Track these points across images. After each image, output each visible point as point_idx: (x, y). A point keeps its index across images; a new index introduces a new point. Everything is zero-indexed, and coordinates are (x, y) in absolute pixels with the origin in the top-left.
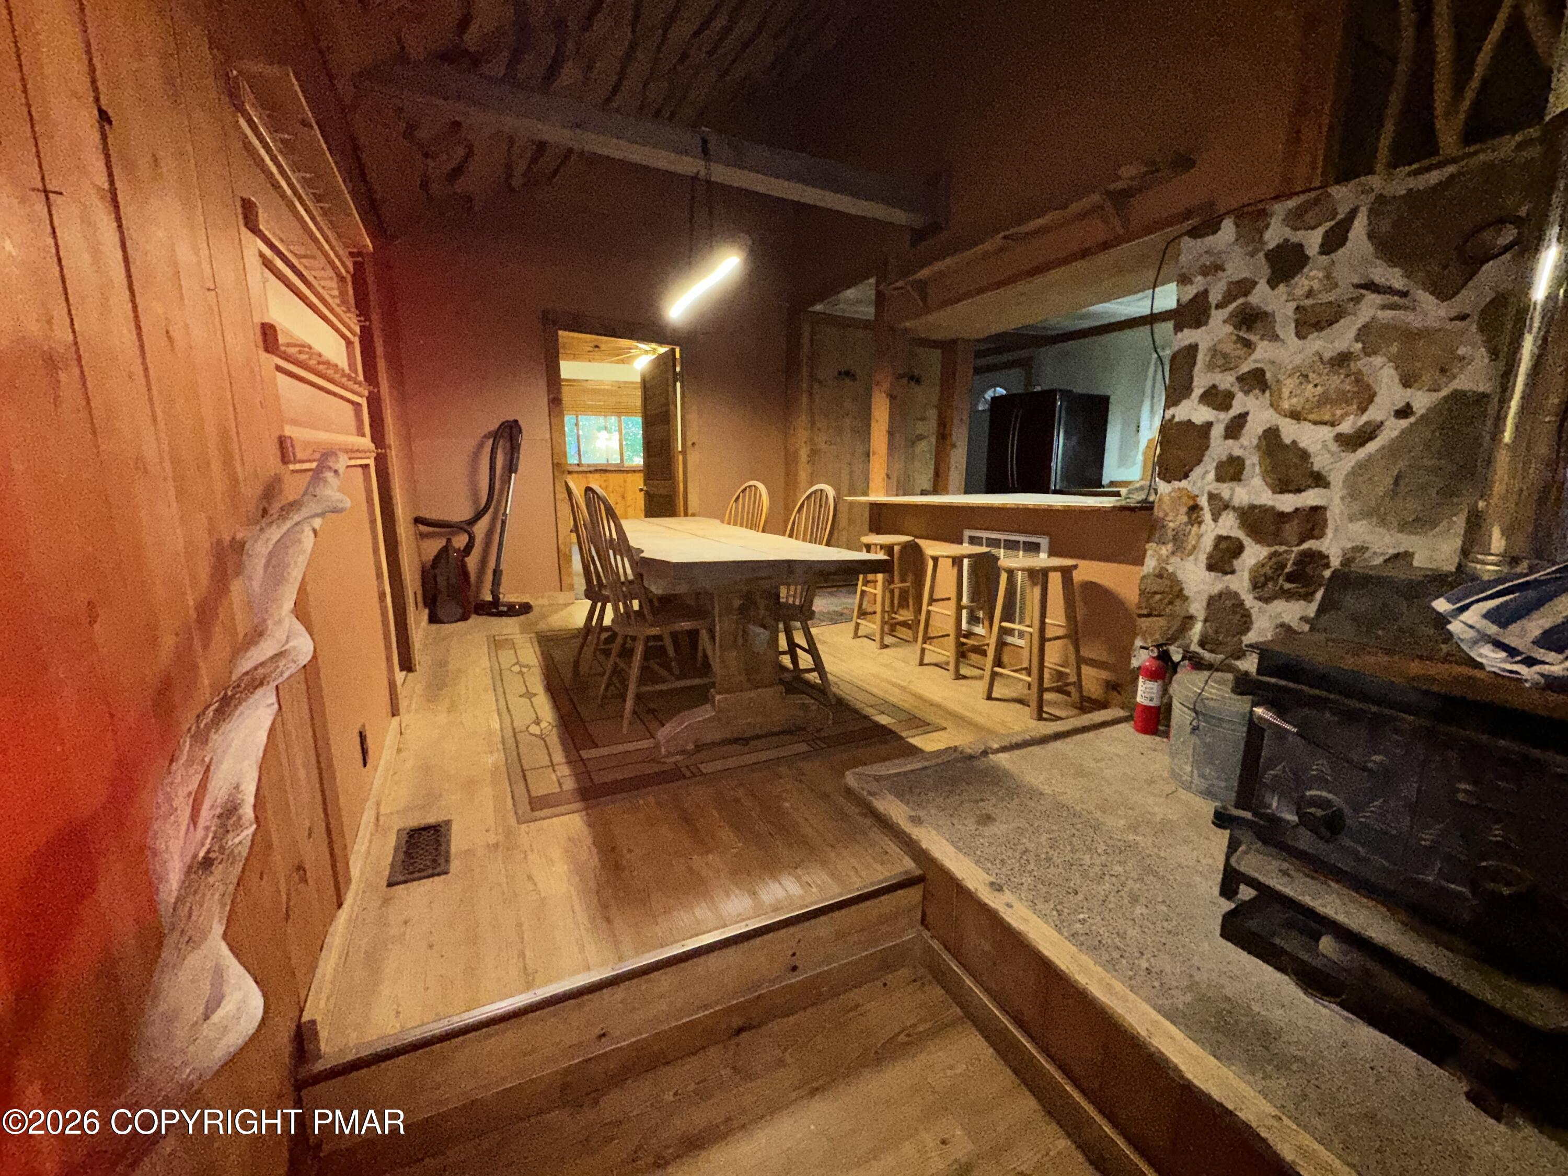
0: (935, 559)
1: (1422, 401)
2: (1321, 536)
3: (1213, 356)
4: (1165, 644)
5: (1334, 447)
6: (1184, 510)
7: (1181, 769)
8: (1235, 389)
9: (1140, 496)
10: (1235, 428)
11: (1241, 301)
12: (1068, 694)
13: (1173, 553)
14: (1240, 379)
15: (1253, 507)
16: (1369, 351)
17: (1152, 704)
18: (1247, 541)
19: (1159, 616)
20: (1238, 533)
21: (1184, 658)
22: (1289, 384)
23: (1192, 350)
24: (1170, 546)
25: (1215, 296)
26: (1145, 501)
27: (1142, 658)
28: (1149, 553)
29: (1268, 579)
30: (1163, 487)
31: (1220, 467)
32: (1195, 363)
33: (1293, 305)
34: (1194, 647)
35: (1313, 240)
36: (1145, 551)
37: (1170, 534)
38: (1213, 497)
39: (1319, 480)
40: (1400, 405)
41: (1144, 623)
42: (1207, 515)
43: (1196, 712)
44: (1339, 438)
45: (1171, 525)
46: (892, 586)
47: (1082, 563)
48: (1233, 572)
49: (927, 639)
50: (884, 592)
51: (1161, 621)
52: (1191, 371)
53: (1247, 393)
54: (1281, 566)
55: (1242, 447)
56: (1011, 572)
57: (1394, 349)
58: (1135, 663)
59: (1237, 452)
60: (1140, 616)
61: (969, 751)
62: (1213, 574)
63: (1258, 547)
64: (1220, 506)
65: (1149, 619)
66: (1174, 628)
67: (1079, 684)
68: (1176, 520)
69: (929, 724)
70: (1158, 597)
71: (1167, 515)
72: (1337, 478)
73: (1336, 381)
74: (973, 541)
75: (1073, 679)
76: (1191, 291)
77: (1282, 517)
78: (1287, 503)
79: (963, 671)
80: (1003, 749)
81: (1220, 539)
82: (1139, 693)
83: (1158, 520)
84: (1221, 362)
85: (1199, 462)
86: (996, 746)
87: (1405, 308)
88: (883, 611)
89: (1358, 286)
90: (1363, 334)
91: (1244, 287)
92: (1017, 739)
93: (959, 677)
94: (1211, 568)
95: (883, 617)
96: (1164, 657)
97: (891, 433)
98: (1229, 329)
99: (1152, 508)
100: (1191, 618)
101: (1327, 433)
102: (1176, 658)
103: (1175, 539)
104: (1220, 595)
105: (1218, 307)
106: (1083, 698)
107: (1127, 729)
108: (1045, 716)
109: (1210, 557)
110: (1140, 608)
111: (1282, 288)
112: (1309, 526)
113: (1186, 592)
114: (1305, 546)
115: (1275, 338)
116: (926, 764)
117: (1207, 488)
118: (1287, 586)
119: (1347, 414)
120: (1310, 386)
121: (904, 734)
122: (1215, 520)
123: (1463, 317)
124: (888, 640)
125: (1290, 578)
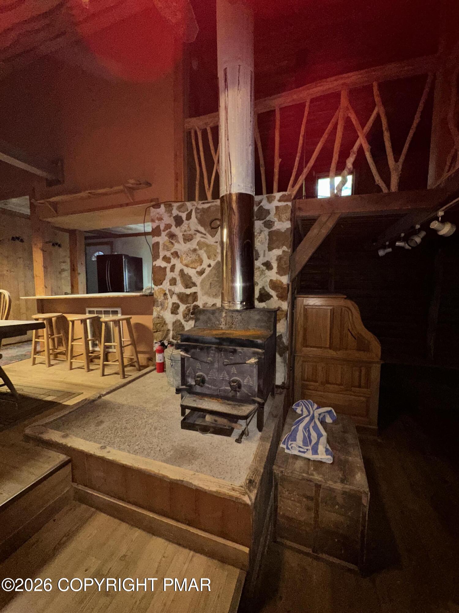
0: (73, 322)
1: (213, 263)
2: (197, 301)
3: (164, 246)
4: (163, 340)
5: (196, 275)
6: (162, 295)
7: (170, 380)
8: (171, 257)
9: (149, 291)
10: (173, 269)
11: (169, 230)
12: (134, 366)
13: (161, 309)
14: (172, 254)
15: (180, 293)
16: (201, 249)
17: (161, 362)
18: (180, 304)
19: (160, 331)
20: (178, 301)
21: (168, 344)
22: (184, 256)
23: (157, 244)
24: (160, 308)
25: (162, 228)
26: (151, 293)
27: (156, 347)
28: (154, 310)
29: (187, 315)
30: (156, 288)
31: (170, 281)
32: (159, 248)
33: (182, 233)
34: (171, 340)
35: (184, 216)
36: (153, 310)
37: (160, 303)
38: (170, 290)
39: (194, 285)
40: (208, 264)
41: (156, 334)
42: (169, 296)
43: (171, 360)
44: (197, 272)
45: (159, 300)
46: (53, 337)
47: (133, 316)
48: (178, 314)
49: (72, 357)
50: (48, 340)
51: (161, 333)
52: (159, 250)
53: (174, 258)
54: (189, 310)
55: (175, 275)
56: (106, 323)
57: (205, 249)
58: (155, 349)
59: (174, 276)
60: (154, 332)
61: (93, 398)
62: (173, 315)
63: (183, 305)
64: (172, 293)
65: (158, 333)
66: (164, 335)
67: (138, 362)
68: (161, 298)
69: (74, 394)
70: (159, 325)
71: (158, 297)
72: (198, 284)
73: (194, 257)
74: (90, 312)
75: (135, 360)
76: (155, 225)
77: (188, 296)
78: (188, 291)
79: (91, 368)
80: (108, 393)
81: (173, 304)
82: (157, 359)
83: (156, 299)
84: (166, 248)
85: (164, 279)
86: (104, 393)
87: (206, 238)
88: (49, 349)
89: (195, 231)
90: (198, 244)
91: (168, 226)
92: (114, 387)
93: (89, 370)
94: (172, 313)
95: (49, 352)
96: (163, 345)
97: (45, 267)
98: (167, 238)
99: (153, 295)
100: (169, 330)
101: (194, 271)
102: (166, 344)
103: (161, 305)
104: (176, 321)
105: (164, 231)
106: (140, 366)
107: (155, 372)
108: (126, 376)
109: (171, 310)
110: (153, 329)
111: (178, 227)
112: (194, 298)
113: (167, 322)
114: (194, 303)
115: (179, 242)
116: (71, 410)
117: (168, 288)
118: (192, 316)
119: (198, 266)
120: (189, 257)
121: (61, 402)
122: (171, 298)
123: (217, 242)
124: (52, 362)
125: (192, 314)
